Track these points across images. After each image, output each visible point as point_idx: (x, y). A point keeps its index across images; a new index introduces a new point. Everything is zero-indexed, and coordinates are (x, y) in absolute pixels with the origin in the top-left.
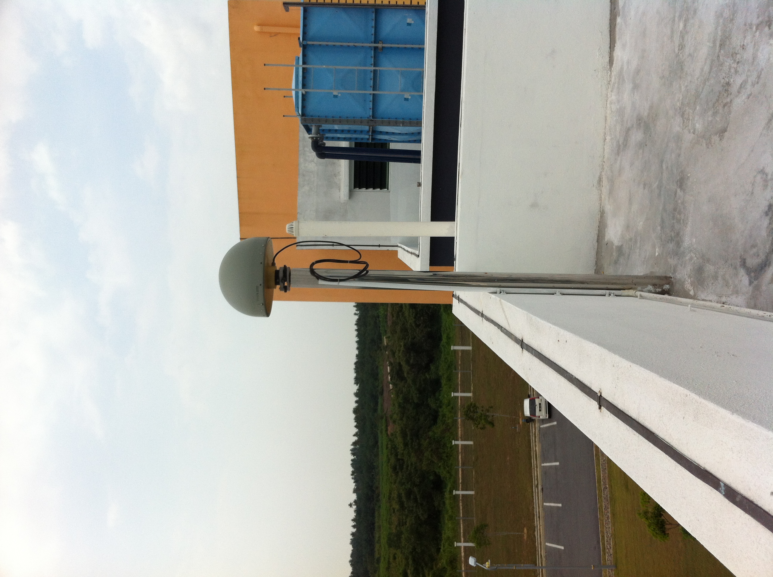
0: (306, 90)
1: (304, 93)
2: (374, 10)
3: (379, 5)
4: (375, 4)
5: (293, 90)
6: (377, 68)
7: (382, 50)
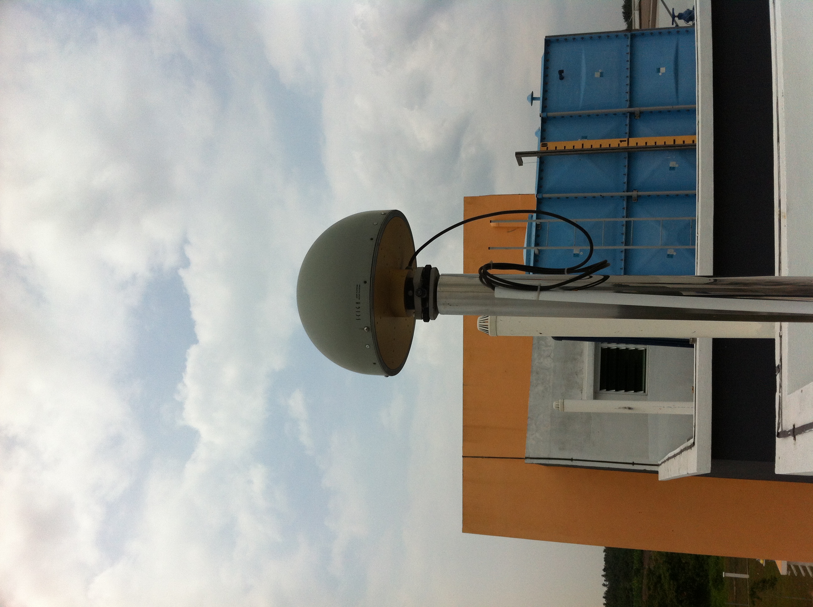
0: (540, 248)
1: (537, 252)
2: (626, 155)
3: (633, 148)
4: (628, 146)
5: (525, 248)
6: (630, 219)
7: (637, 200)
